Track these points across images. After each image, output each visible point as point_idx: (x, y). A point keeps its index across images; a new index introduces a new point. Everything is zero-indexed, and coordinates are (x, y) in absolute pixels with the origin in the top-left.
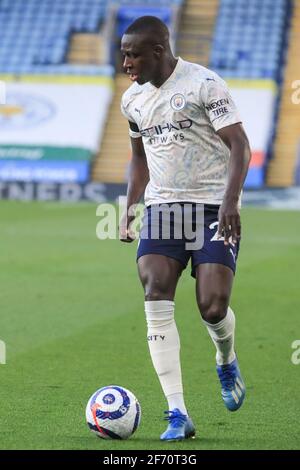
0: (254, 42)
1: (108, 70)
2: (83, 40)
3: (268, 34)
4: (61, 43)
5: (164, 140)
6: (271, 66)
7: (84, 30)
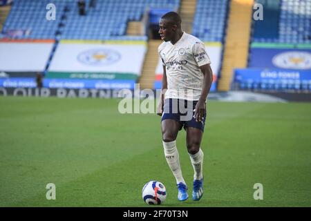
0: (212, 25)
1: (145, 38)
2: (134, 24)
3: (218, 21)
4: (123, 26)
5: (174, 68)
6: (220, 36)
7: (134, 20)
